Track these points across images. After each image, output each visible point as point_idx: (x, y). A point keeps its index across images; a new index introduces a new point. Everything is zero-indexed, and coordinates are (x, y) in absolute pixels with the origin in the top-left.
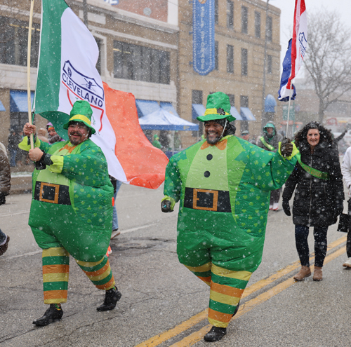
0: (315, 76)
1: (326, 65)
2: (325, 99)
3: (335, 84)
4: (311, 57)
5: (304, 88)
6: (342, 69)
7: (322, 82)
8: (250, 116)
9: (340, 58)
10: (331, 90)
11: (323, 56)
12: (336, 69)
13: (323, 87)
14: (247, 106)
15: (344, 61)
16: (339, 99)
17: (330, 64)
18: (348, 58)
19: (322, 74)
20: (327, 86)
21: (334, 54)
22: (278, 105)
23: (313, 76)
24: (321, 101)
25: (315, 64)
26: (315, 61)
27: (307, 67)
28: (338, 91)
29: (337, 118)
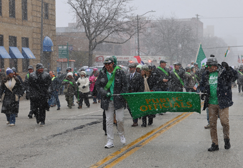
0: (85, 21)
1: (93, 12)
2: (94, 41)
3: (102, 28)
4: (81, 5)
5: (76, 31)
6: (107, 15)
7: (91, 26)
8: (30, 55)
9: (105, 6)
10: (98, 33)
11: (91, 5)
12: (102, 16)
13: (92, 30)
14: (27, 46)
15: (108, 8)
16: (105, 40)
17: (97, 11)
18: (111, 7)
19: (91, 19)
20: (95, 29)
21: (100, 2)
22: (54, 46)
23: (83, 21)
24: (90, 42)
25: (84, 11)
26: (85, 8)
27: (78, 14)
28: (105, 34)
29: (104, 56)
